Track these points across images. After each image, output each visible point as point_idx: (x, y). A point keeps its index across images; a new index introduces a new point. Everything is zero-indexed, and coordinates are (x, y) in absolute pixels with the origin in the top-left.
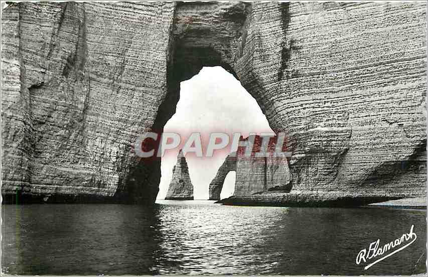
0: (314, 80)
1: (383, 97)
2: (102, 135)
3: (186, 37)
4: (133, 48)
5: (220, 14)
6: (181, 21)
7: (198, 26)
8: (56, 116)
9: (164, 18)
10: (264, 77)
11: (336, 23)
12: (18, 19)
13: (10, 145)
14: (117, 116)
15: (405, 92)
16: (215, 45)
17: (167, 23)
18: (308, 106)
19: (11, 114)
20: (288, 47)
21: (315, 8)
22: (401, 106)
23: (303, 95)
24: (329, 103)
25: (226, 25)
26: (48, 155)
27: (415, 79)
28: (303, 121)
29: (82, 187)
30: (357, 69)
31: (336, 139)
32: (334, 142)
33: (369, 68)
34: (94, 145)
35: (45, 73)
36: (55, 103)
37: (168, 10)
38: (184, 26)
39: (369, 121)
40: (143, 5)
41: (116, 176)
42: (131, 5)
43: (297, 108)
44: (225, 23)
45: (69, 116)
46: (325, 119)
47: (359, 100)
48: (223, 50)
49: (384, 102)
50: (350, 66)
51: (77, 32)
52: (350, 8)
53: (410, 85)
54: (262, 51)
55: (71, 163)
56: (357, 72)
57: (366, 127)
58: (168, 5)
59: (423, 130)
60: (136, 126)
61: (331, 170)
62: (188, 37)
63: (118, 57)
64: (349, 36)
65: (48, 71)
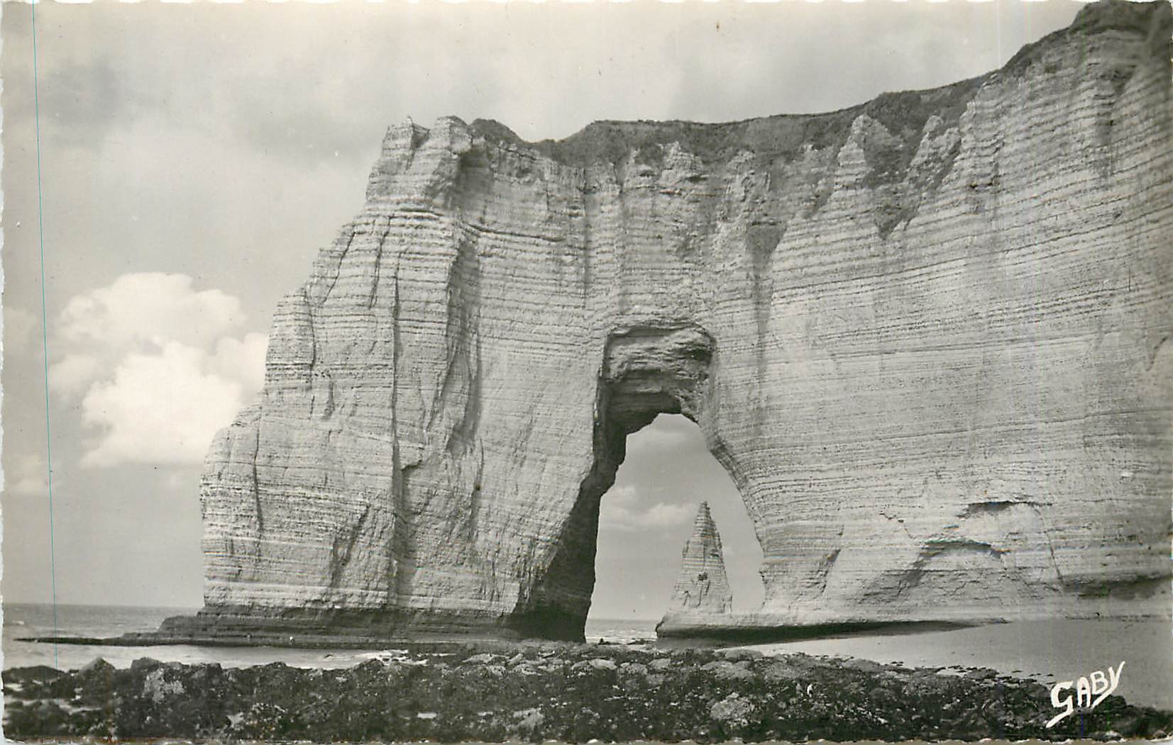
0: (797, 454)
1: (879, 483)
2: (498, 525)
3: (624, 380)
4: (545, 403)
5: (674, 350)
6: (615, 360)
7: (642, 365)
8: (436, 503)
9: (590, 360)
10: (733, 442)
11: (823, 377)
12: (392, 385)
13: (376, 544)
14: (519, 498)
15: (905, 477)
16: (671, 389)
17: (593, 366)
18: (788, 488)
19: (379, 505)
20: (763, 405)
21: (798, 354)
22: (900, 496)
23: (782, 473)
24: (816, 486)
25: (684, 363)
26: (423, 555)
27: (914, 462)
28: (783, 510)
29: (468, 600)
30: (850, 442)
31: (821, 535)
32: (819, 541)
33: (864, 443)
34: (486, 540)
35: (423, 449)
36: (436, 487)
37: (596, 349)
38: (621, 366)
39: (863, 514)
40: (559, 343)
41: (517, 585)
42: (542, 345)
43: (775, 491)
44: (682, 361)
45: (453, 503)
46: (808, 508)
47: (851, 484)
48: (682, 397)
49: (883, 488)
50: (842, 438)
51: (466, 391)
52: (841, 360)
53: (910, 468)
54: (731, 407)
55: (454, 565)
56: (849, 446)
57: (861, 522)
58: (595, 342)
59: (925, 529)
60: (547, 512)
61: (815, 581)
62: (629, 379)
63: (523, 417)
64: (840, 397)
65: (427, 447)
